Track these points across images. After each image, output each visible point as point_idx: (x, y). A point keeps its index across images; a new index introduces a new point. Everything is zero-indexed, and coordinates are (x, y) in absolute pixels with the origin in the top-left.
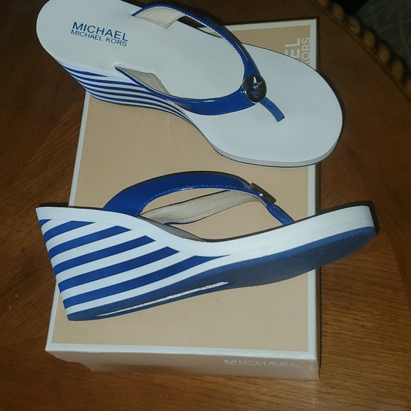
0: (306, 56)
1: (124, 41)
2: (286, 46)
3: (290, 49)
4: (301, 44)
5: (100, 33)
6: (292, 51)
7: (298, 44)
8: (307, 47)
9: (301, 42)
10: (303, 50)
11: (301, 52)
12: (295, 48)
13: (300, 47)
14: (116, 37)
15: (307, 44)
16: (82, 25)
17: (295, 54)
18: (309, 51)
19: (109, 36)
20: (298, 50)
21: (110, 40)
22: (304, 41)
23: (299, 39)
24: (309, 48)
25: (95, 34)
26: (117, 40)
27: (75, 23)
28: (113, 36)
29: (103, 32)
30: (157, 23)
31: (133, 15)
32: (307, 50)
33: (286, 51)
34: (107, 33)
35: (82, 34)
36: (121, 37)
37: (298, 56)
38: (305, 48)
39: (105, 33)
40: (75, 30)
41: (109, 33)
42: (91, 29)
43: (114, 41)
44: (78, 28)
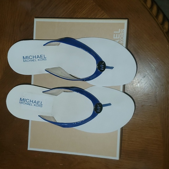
0: (122, 38)
1: (45, 59)
2: (114, 32)
3: (116, 34)
4: (121, 32)
6: (117, 35)
7: (119, 32)
8: (123, 33)
10: (121, 35)
12: (118, 34)
15: (123, 32)
16: (26, 56)
17: (118, 37)
18: (123, 36)
19: (38, 58)
20: (119, 35)
23: (120, 29)
24: (123, 34)
25: (33, 59)
26: (42, 59)
27: (23, 57)
29: (35, 57)
30: (55, 45)
31: (44, 45)
32: (122, 35)
33: (114, 35)
34: (37, 57)
35: (28, 61)
36: (43, 57)
37: (119, 38)
38: (122, 34)
39: (36, 57)
40: (24, 60)
41: (38, 57)
42: (31, 57)
43: (41, 60)
44: (25, 58)
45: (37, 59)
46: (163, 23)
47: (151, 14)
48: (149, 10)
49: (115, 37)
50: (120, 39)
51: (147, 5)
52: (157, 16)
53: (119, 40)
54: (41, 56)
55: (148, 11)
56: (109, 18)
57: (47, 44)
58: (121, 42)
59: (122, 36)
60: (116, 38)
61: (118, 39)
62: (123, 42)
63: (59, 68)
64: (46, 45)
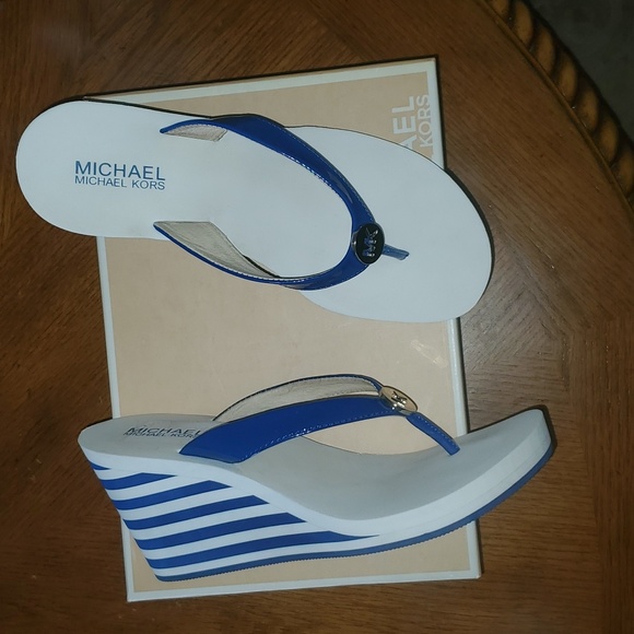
0: (426, 128)
2: (395, 110)
4: (417, 108)
5: (120, 173)
6: (404, 119)
7: (412, 107)
9: (415, 103)
10: (420, 118)
11: (418, 122)
13: (414, 113)
14: (147, 176)
16: (89, 164)
17: (409, 126)
18: (429, 120)
19: (135, 177)
21: (138, 184)
22: (420, 101)
23: (411, 99)
24: (428, 113)
25: (112, 177)
26: (149, 181)
27: (78, 163)
28: (142, 174)
29: (124, 170)
30: (204, 137)
31: (163, 131)
32: (425, 117)
33: (395, 121)
34: (131, 173)
35: (93, 181)
36: (154, 176)
37: (413, 129)
38: (422, 114)
39: (127, 173)
40: (80, 175)
41: (134, 171)
42: (105, 169)
43: (144, 184)
44: (84, 170)
45: (128, 181)
46: (576, 99)
47: (532, 64)
48: (526, 51)
49: (400, 127)
50: (417, 133)
51: (516, 33)
52: (555, 73)
53: (414, 138)
54: (147, 170)
55: (523, 54)
56: (361, 62)
57: (177, 130)
58: (426, 144)
59: (422, 120)
60: (405, 130)
61: (410, 135)
62: (431, 141)
63: (206, 227)
64: (173, 132)
